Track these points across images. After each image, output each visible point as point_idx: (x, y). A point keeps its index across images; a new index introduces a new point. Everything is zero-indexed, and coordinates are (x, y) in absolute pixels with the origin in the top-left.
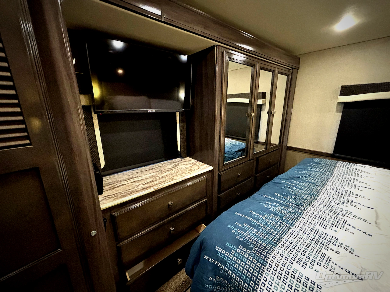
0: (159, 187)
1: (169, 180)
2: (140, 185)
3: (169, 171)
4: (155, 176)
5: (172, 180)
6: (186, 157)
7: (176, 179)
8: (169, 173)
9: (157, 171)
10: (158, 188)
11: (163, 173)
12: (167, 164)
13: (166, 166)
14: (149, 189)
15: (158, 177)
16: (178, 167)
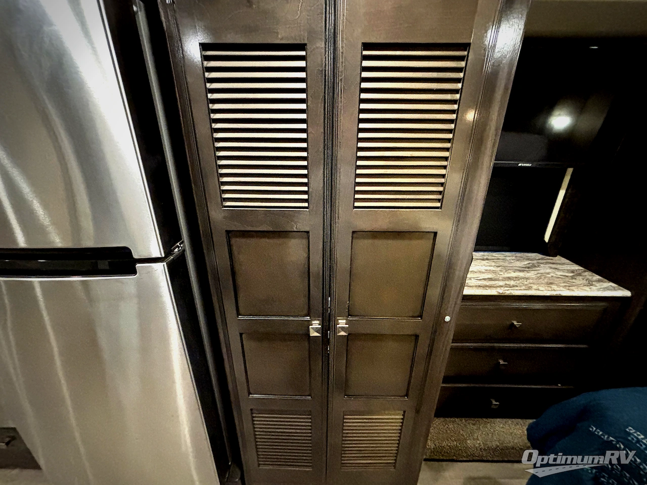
0: (506, 291)
1: (524, 287)
2: (472, 279)
3: (520, 271)
4: (494, 272)
5: (530, 288)
6: (555, 256)
7: (538, 290)
8: (521, 274)
9: (497, 265)
10: (504, 292)
11: (510, 271)
12: (514, 258)
13: (513, 261)
14: (489, 290)
15: (501, 276)
16: (538, 269)
